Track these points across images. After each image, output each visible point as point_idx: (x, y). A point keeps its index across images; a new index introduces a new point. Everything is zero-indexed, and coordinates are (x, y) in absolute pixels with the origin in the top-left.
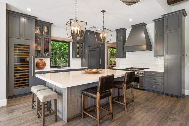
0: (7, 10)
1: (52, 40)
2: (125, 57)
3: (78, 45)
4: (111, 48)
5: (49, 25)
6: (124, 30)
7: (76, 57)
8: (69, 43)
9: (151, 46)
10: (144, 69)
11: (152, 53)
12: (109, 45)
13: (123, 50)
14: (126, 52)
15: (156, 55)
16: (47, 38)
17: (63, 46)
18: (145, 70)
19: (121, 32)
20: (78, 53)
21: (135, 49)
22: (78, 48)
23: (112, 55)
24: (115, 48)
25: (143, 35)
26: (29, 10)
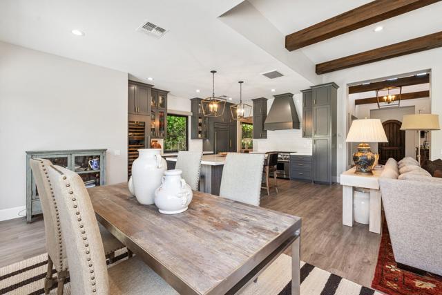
0: (129, 81)
1: (169, 115)
2: (266, 137)
3: (200, 121)
4: (243, 123)
5: (165, 94)
6: (264, 101)
7: (198, 138)
8: (187, 117)
9: (299, 123)
10: (289, 153)
11: (300, 132)
12: (242, 120)
13: (263, 128)
14: (266, 131)
15: (305, 135)
16: (161, 112)
17: (175, 122)
18: (291, 154)
19: (260, 103)
20: (200, 132)
21: (278, 126)
22: (200, 125)
23: (245, 134)
24: (252, 124)
25: (289, 108)
26: (150, 79)
